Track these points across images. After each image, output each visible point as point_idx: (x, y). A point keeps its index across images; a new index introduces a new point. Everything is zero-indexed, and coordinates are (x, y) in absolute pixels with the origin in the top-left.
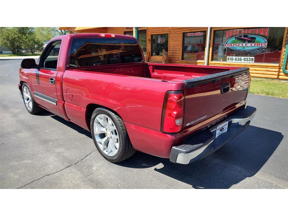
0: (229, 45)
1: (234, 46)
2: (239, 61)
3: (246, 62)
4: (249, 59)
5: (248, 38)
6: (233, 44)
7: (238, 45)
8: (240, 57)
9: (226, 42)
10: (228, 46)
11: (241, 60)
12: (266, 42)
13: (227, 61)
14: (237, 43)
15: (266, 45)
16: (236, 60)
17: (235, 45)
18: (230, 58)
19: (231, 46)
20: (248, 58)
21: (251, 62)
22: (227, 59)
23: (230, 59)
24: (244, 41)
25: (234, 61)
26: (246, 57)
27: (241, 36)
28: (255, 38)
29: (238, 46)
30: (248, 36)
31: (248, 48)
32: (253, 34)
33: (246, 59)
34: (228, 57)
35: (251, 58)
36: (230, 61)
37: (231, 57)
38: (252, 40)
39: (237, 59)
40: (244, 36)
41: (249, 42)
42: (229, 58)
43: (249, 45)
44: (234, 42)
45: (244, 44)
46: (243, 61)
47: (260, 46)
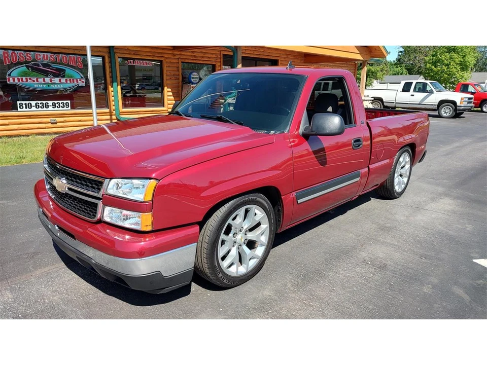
0: (16, 79)
1: (27, 80)
2: (45, 109)
3: (56, 109)
4: (61, 105)
5: (51, 69)
6: (24, 79)
7: (35, 79)
8: (44, 102)
9: (9, 73)
10: (14, 80)
11: (47, 106)
12: (81, 77)
13: (19, 109)
14: (34, 76)
15: (83, 82)
16: (37, 106)
17: (30, 79)
18: (26, 104)
19: (21, 82)
20: (60, 102)
21: (65, 108)
22: (18, 106)
23: (24, 106)
24: (46, 74)
25: (34, 108)
26: (56, 102)
27: (38, 65)
28: (64, 70)
29: (36, 82)
30: (50, 66)
31: (56, 86)
32: (59, 64)
33: (57, 105)
34: (18, 102)
35: (65, 102)
36: (24, 109)
37: (27, 102)
38: (59, 73)
39: (40, 105)
40: (45, 65)
41: (56, 76)
42: (21, 105)
43: (56, 80)
44: (25, 74)
45: (47, 80)
46: (51, 108)
47: (75, 82)
